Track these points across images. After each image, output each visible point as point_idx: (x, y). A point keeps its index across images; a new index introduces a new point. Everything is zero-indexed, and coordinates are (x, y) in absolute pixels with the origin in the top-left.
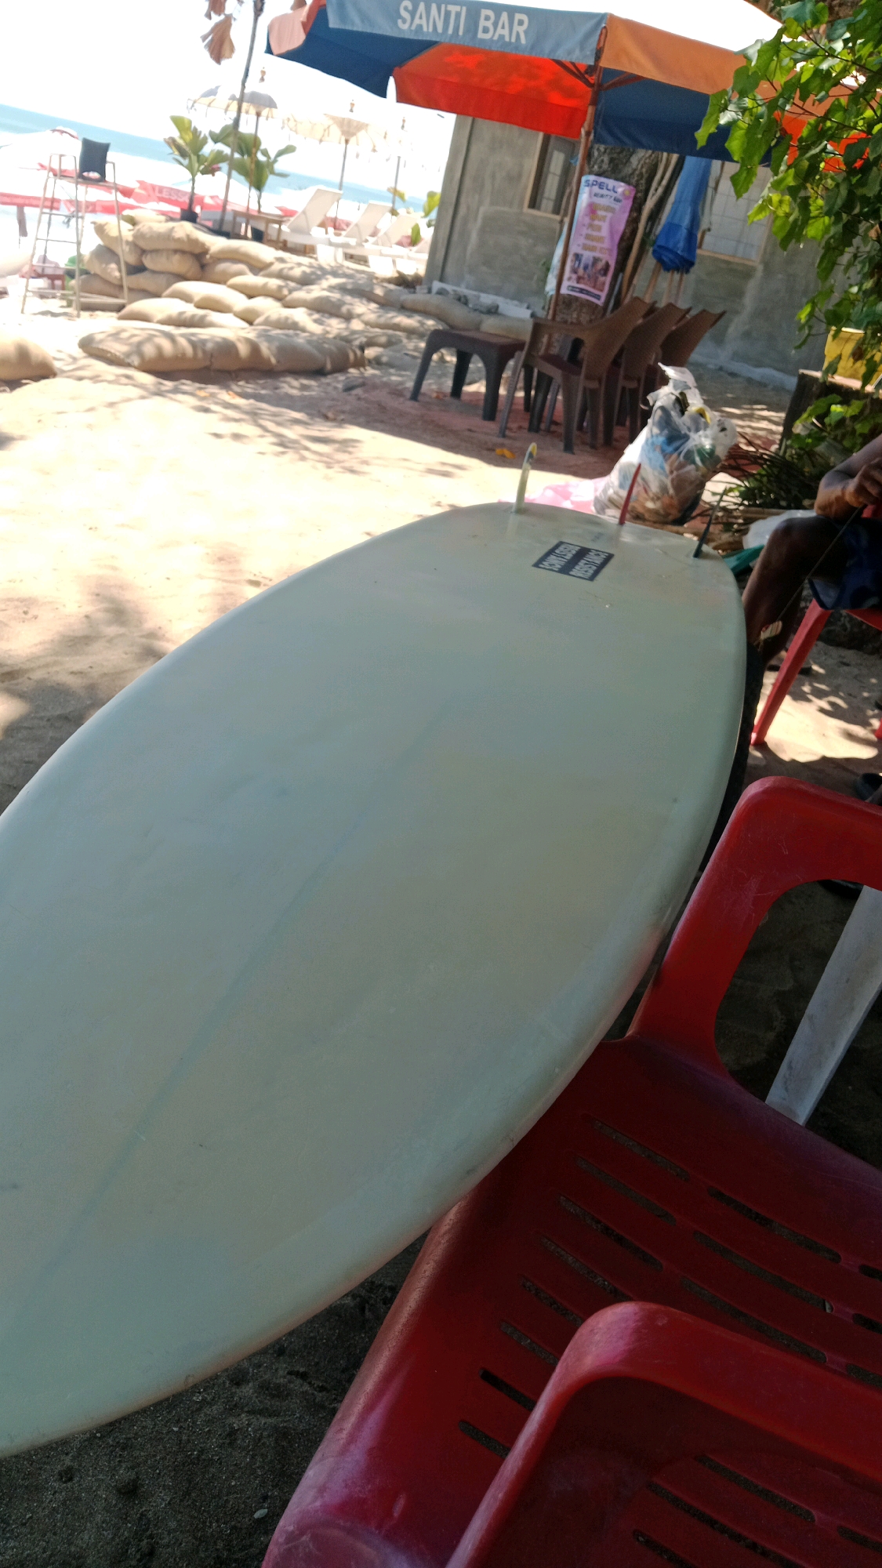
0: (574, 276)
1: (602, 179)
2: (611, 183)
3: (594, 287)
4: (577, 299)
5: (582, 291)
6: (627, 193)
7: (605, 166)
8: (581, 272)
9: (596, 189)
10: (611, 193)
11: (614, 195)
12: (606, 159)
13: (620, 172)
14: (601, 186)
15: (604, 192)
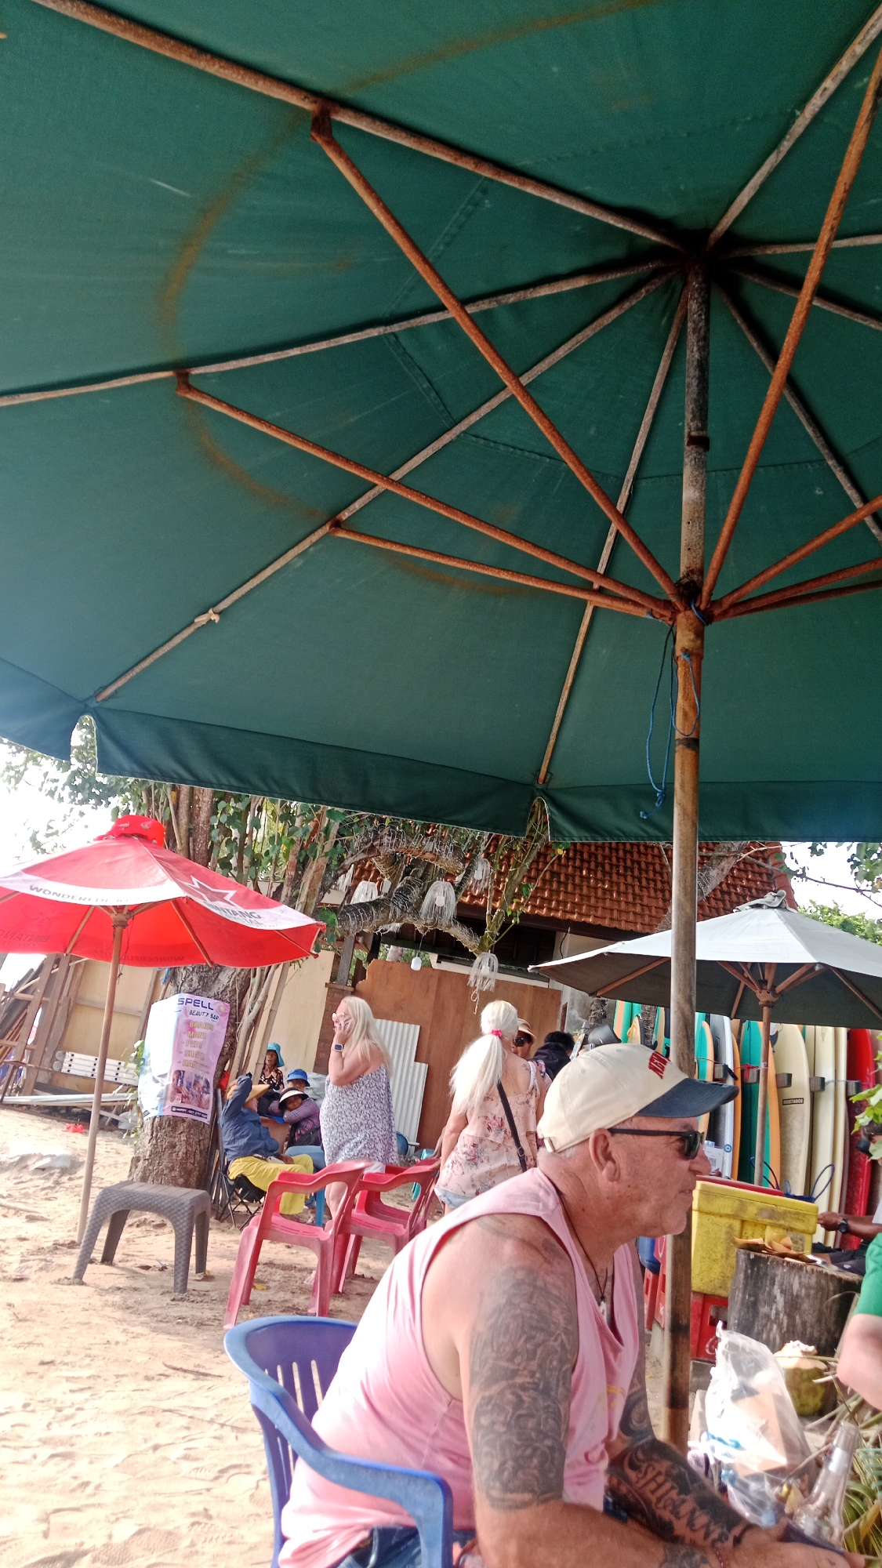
0: (178, 1096)
1: (197, 998)
2: (206, 1001)
3: (199, 1106)
4: (183, 1120)
5: (187, 1111)
6: (222, 1009)
7: (195, 984)
8: (184, 1090)
9: (191, 1006)
10: (207, 1010)
11: (210, 1012)
12: (195, 978)
13: (210, 990)
14: (196, 1003)
15: (200, 1009)
